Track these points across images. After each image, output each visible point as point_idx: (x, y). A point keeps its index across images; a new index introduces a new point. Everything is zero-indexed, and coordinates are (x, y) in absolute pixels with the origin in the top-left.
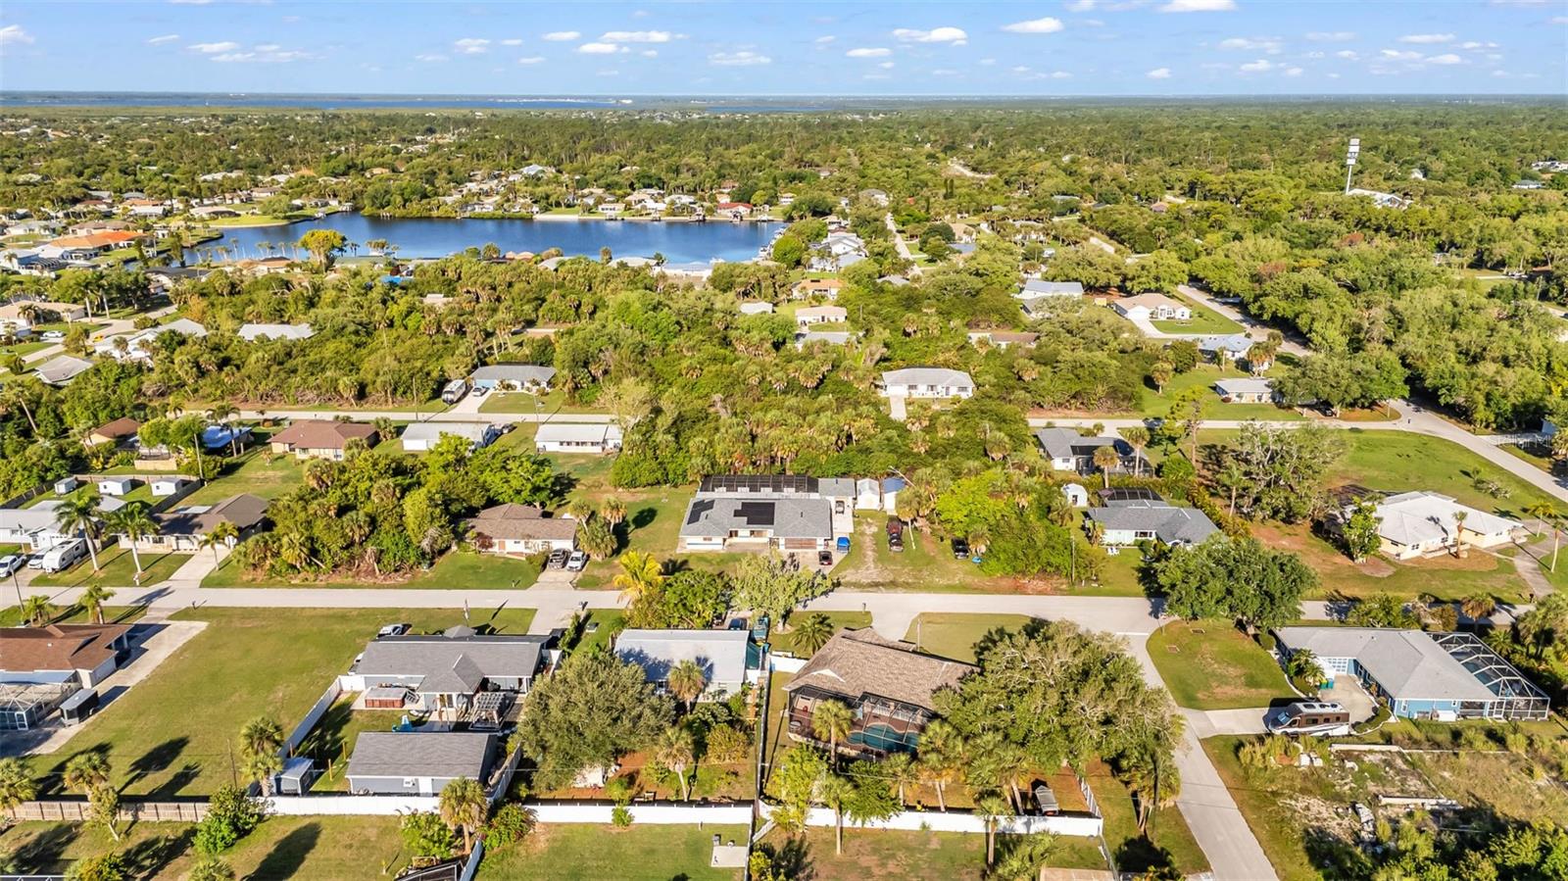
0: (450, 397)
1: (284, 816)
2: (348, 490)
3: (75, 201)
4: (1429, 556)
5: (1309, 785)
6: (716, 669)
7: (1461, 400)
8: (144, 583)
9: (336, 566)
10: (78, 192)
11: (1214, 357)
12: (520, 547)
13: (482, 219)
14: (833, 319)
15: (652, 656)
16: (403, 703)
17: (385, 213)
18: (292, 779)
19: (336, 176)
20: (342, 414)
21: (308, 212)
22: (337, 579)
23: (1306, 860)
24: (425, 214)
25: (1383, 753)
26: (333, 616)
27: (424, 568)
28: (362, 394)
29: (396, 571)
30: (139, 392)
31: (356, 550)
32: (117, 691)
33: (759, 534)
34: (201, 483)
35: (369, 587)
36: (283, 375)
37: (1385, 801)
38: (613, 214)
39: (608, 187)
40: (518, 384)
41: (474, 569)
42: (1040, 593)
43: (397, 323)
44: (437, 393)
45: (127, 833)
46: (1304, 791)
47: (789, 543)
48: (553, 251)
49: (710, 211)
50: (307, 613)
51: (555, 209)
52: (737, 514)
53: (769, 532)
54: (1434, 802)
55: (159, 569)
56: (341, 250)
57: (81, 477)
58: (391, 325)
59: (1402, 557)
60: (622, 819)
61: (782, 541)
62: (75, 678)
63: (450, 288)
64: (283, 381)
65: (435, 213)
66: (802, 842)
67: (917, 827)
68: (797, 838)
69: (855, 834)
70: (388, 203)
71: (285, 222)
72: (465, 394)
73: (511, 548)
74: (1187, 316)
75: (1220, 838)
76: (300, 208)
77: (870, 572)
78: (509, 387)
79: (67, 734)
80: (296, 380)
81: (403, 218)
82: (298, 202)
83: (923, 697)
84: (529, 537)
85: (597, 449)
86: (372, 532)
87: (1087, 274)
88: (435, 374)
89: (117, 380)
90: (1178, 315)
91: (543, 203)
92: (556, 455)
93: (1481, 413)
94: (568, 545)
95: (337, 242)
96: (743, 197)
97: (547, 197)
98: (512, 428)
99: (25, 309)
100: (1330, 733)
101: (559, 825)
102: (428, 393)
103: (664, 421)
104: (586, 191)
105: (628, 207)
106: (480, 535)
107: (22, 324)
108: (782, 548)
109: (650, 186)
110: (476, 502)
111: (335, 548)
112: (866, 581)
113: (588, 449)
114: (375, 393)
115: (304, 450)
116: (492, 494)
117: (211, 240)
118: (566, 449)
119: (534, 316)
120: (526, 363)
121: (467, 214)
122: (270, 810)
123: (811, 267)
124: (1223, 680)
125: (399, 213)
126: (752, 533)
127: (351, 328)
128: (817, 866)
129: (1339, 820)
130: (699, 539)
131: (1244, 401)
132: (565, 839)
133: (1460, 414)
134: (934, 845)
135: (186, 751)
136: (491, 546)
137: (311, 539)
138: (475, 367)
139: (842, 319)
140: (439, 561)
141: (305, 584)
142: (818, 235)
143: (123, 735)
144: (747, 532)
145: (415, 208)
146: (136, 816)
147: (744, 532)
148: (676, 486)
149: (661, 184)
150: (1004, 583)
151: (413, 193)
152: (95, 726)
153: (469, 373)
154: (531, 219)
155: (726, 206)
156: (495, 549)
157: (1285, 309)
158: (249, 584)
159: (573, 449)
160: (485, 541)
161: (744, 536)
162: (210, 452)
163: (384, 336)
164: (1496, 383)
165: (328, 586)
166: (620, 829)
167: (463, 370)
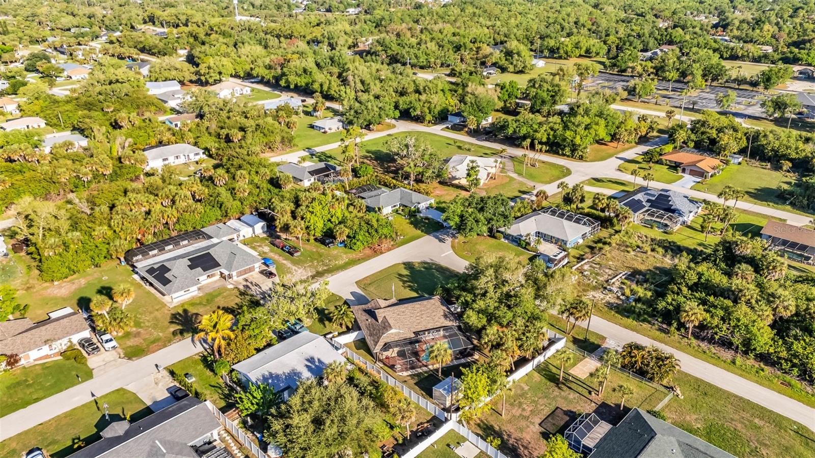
5: (584, 287)
7: (419, 113)
12: (46, 350)
14: (36, 126)
15: (280, 372)
25: (586, 264)
33: (213, 275)
37: (611, 281)
46: (586, 291)
47: (240, 273)
52: (191, 266)
53: (220, 272)
54: (622, 275)
61: (234, 273)
66: (482, 421)
68: (479, 422)
73: (34, 356)
74: (249, 92)
77: (300, 272)
83: (441, 321)
84: (50, 341)
87: (179, 75)
90: (245, 92)
93: (429, 117)
108: (235, 278)
112: (305, 277)
126: (209, 276)
128: (504, 428)
129: (608, 296)
130: (182, 293)
131: (332, 131)
133: (419, 119)
136: (18, 360)
139: (43, 125)
144: (205, 277)
156: (23, 362)
157: (302, 81)
160: (11, 359)
161: (205, 280)
164: (430, 102)
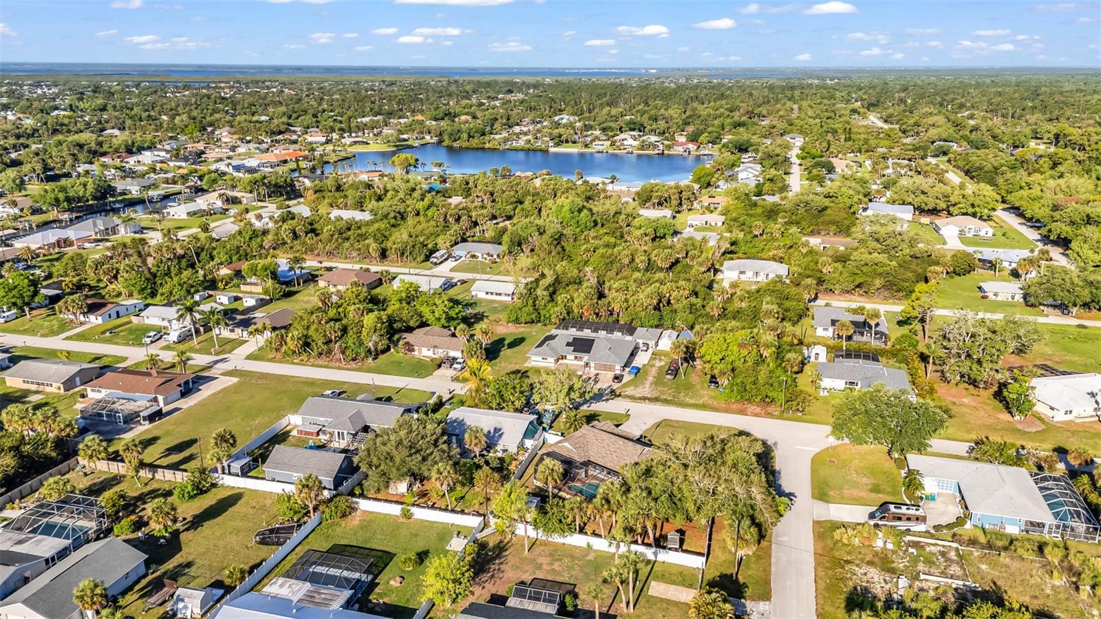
0: (435, 260)
1: (228, 487)
2: (341, 310)
3: (281, 133)
4: (1079, 421)
5: (876, 560)
6: (503, 437)
8: (217, 354)
9: (321, 354)
10: (283, 128)
11: (991, 265)
12: (430, 353)
13: (516, 150)
14: (713, 224)
16: (318, 434)
17: (456, 145)
18: (236, 466)
19: (436, 120)
20: (365, 266)
21: (409, 143)
22: (320, 362)
23: (843, 605)
24: (481, 146)
25: (944, 546)
26: (303, 382)
27: (370, 360)
28: (383, 254)
29: (353, 360)
30: (261, 246)
31: (331, 345)
32: (177, 409)
33: (581, 359)
34: (271, 301)
35: (335, 368)
36: (340, 241)
37: (922, 577)
38: (600, 148)
39: (604, 130)
40: (480, 255)
41: (399, 363)
42: (756, 415)
43: (421, 213)
44: (427, 258)
45: (146, 484)
46: (870, 563)
47: (597, 367)
48: (544, 171)
49: (669, 147)
50: (293, 379)
51: (565, 145)
52: (568, 344)
53: (586, 357)
54: (961, 583)
55: (228, 347)
56: (415, 167)
57: (210, 292)
58: (418, 214)
59: (1055, 420)
60: (407, 515)
61: (592, 365)
62: (155, 400)
63: (467, 192)
64: (339, 244)
65: (487, 146)
66: (507, 543)
67: (584, 545)
68: (506, 541)
69: (545, 544)
70: (459, 138)
71: (394, 149)
72: (446, 259)
73: (425, 353)
74: (990, 234)
75: (788, 583)
76: (405, 140)
77: (646, 390)
78: (473, 256)
79: (142, 429)
80: (347, 244)
81: (467, 148)
82: (405, 136)
83: (624, 468)
84: (436, 347)
85: (509, 299)
86: (342, 335)
87: (918, 200)
88: (430, 246)
89: (251, 239)
90: (982, 233)
91: (557, 140)
92: (482, 300)
94: (458, 354)
95: (412, 162)
96: (693, 138)
97: (560, 136)
98: (463, 282)
99: (221, 195)
100: (912, 529)
101: (371, 513)
102: (422, 257)
103: (544, 283)
104: (589, 133)
105: (613, 144)
106: (407, 343)
107: (219, 204)
108: (592, 369)
109: (633, 130)
110: (412, 323)
111: (320, 343)
112: (638, 395)
113: (503, 298)
114: (392, 255)
115: (335, 286)
116: (424, 320)
117: (347, 158)
118: (490, 297)
119: (512, 213)
120: (489, 242)
121: (507, 147)
122: (221, 482)
123: (717, 187)
124: (854, 485)
125: (465, 144)
126: (576, 358)
127: (392, 215)
128: (510, 558)
129: (883, 585)
130: (540, 359)
131: (999, 298)
132: (371, 521)
134: (590, 557)
135: (195, 445)
136: (414, 351)
137: (306, 337)
138: (456, 243)
139: (720, 224)
140: (382, 357)
141: (301, 363)
142: (733, 165)
143: (168, 433)
145: (475, 142)
146: (153, 475)
147: (571, 357)
148: (545, 325)
149: (641, 128)
150: (734, 407)
151: (476, 132)
152: (155, 428)
153: (452, 246)
154: (547, 151)
155: (682, 144)
156: (416, 353)
157: (1068, 232)
158: (272, 360)
159: (494, 297)
160: (410, 347)
161: (571, 360)
162: (283, 283)
163: (411, 221)
165: (313, 365)
166: (404, 520)
167: (448, 244)
